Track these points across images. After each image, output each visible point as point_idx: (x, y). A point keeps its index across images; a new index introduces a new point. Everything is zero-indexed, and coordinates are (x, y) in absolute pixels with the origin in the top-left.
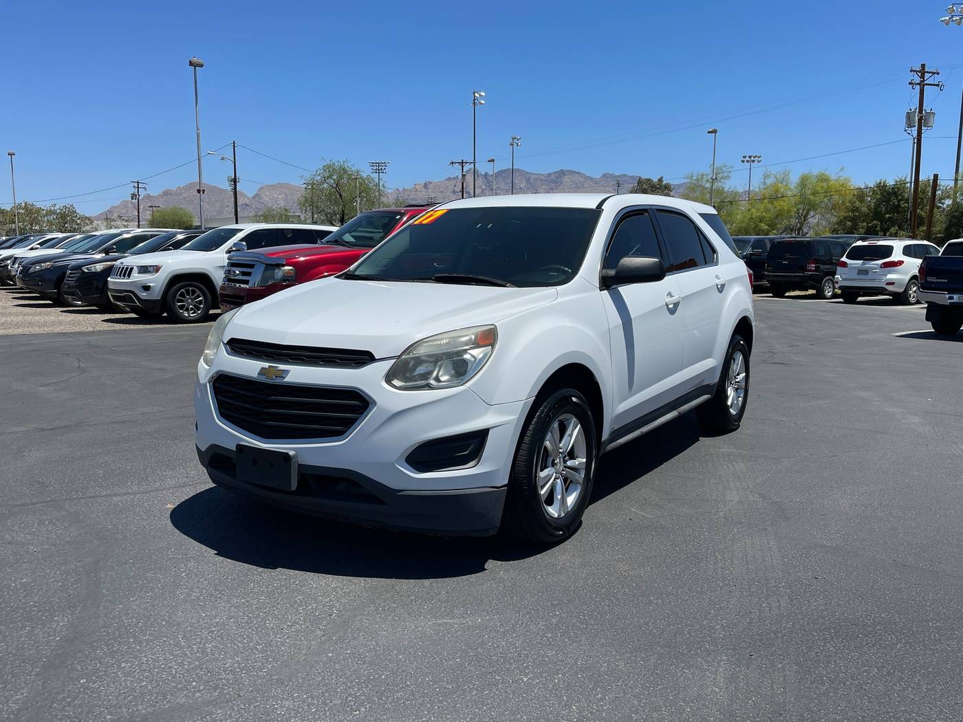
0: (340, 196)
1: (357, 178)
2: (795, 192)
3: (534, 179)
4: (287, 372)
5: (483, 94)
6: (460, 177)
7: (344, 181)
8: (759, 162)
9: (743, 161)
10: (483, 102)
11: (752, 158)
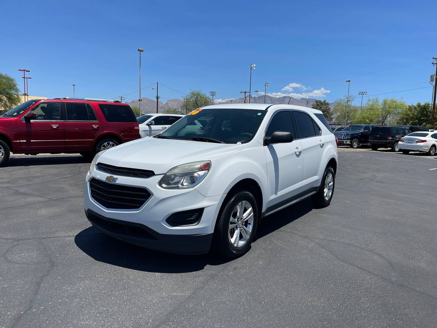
0: (197, 104)
1: (203, 97)
2: (382, 106)
3: (274, 100)
4: (117, 179)
5: (255, 65)
6: (244, 98)
7: (199, 99)
8: (366, 94)
9: (359, 94)
10: (254, 68)
11: (363, 93)
